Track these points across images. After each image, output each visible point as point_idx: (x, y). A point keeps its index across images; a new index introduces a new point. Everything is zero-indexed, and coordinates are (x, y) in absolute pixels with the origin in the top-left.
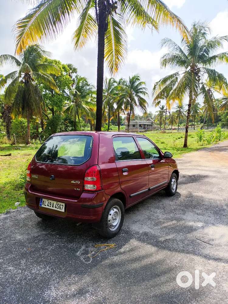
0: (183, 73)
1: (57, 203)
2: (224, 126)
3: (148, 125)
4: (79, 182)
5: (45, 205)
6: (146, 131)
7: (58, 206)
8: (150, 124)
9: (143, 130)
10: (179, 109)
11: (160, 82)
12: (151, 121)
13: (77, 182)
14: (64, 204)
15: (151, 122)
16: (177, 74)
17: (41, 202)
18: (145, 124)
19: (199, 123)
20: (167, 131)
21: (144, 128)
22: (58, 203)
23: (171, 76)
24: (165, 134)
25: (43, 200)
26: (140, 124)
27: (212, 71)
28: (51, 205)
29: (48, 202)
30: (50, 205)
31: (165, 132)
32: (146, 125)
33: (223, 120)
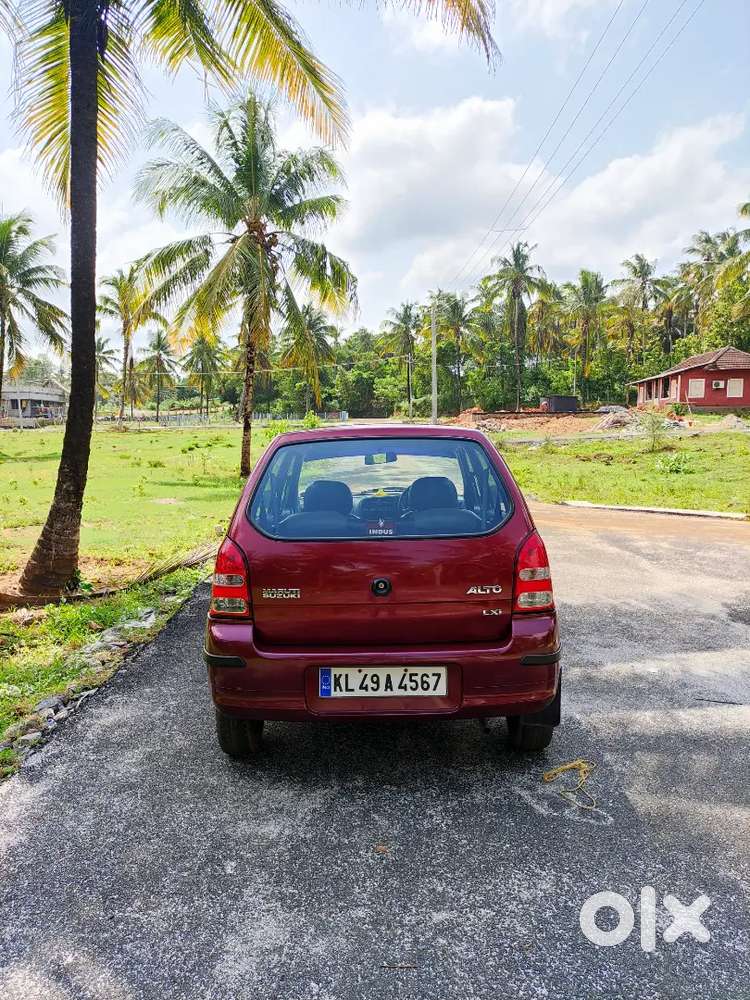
0: (228, 242)
1: (406, 670)
2: (291, 411)
3: (47, 403)
4: (498, 589)
5: (347, 690)
6: (43, 425)
7: (411, 681)
8: (56, 399)
9: (32, 421)
10: (156, 353)
11: (152, 259)
12: (58, 387)
13: (491, 589)
14: (443, 671)
15: (60, 392)
16: (206, 241)
17: (327, 681)
18: (36, 397)
19: (217, 401)
20: (132, 425)
21: (35, 413)
22: (412, 670)
23: (188, 246)
24: (127, 436)
25: (335, 671)
26: (14, 397)
27: (314, 248)
28: (377, 683)
29: (362, 675)
30: (375, 686)
31: (126, 429)
32: (39, 402)
33: (285, 393)
